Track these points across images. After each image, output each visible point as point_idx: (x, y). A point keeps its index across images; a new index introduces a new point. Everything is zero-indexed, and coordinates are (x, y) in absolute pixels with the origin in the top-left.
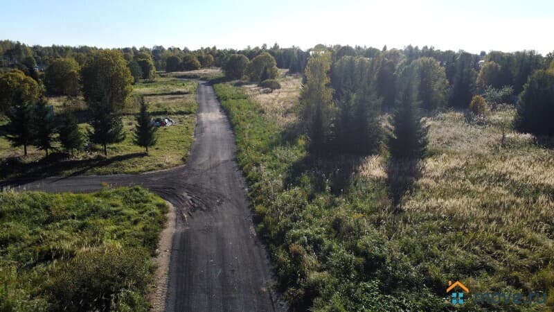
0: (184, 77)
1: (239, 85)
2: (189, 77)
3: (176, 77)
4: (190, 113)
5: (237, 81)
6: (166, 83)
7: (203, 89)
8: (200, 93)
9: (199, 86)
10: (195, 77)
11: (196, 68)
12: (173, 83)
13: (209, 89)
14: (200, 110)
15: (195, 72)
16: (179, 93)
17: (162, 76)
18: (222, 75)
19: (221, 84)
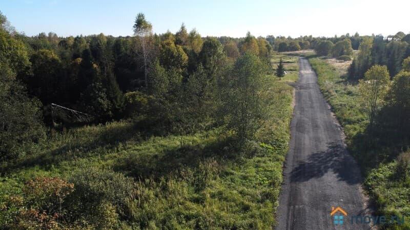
0: (289, 55)
1: (325, 59)
2: (293, 55)
3: (285, 54)
4: (296, 70)
5: (324, 57)
6: (280, 58)
7: (302, 61)
8: (300, 63)
9: (299, 59)
10: (297, 55)
11: (297, 49)
12: (284, 58)
13: (306, 61)
14: (300, 69)
15: (297, 52)
16: (288, 62)
17: (277, 54)
18: (315, 54)
19: (313, 58)
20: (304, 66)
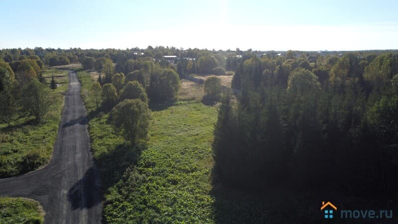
0: (61, 69)
2: (64, 69)
3: (58, 69)
5: (89, 70)
6: (52, 72)
7: (71, 74)
9: (69, 73)
10: (67, 69)
11: (67, 64)
12: (56, 72)
13: (74, 74)
14: (70, 81)
15: (67, 66)
16: (60, 76)
17: (49, 69)
18: (82, 67)
19: (80, 72)
20: (73, 79)
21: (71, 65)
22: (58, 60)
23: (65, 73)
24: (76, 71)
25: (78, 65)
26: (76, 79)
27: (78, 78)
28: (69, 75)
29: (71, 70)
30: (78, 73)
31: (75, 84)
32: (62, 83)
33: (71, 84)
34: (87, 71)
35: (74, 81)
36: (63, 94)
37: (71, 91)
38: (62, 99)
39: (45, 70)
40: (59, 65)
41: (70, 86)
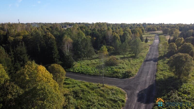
0: (152, 33)
2: (153, 33)
3: (150, 33)
4: (153, 40)
6: (148, 35)
10: (155, 33)
11: (155, 31)
12: (149, 35)
16: (151, 37)
17: (146, 33)
18: (162, 33)
20: (157, 38)
21: (157, 32)
22: (152, 29)
23: (153, 35)
24: (159, 35)
25: (160, 32)
26: (158, 39)
27: (159, 38)
28: (155, 37)
29: (157, 34)
30: (160, 36)
31: (157, 41)
32: (151, 40)
33: (155, 41)
34: (164, 35)
35: (157, 40)
36: (150, 45)
37: (154, 44)
38: (149, 48)
39: (145, 34)
40: (152, 31)
41: (154, 42)
